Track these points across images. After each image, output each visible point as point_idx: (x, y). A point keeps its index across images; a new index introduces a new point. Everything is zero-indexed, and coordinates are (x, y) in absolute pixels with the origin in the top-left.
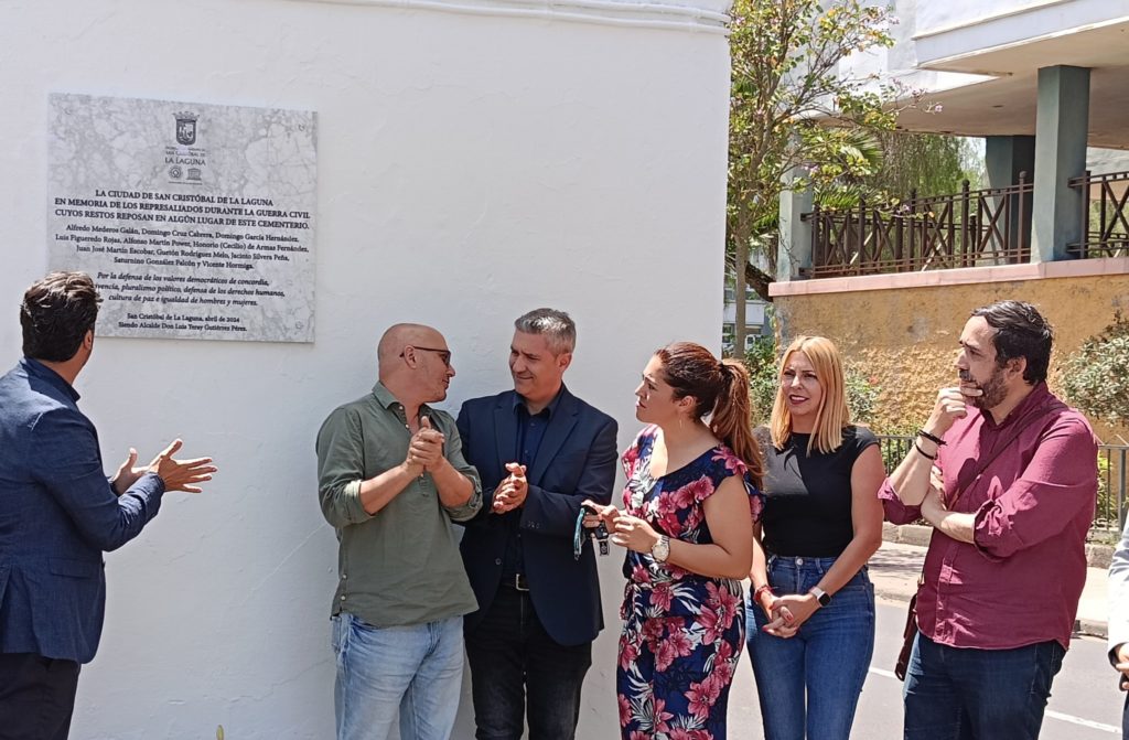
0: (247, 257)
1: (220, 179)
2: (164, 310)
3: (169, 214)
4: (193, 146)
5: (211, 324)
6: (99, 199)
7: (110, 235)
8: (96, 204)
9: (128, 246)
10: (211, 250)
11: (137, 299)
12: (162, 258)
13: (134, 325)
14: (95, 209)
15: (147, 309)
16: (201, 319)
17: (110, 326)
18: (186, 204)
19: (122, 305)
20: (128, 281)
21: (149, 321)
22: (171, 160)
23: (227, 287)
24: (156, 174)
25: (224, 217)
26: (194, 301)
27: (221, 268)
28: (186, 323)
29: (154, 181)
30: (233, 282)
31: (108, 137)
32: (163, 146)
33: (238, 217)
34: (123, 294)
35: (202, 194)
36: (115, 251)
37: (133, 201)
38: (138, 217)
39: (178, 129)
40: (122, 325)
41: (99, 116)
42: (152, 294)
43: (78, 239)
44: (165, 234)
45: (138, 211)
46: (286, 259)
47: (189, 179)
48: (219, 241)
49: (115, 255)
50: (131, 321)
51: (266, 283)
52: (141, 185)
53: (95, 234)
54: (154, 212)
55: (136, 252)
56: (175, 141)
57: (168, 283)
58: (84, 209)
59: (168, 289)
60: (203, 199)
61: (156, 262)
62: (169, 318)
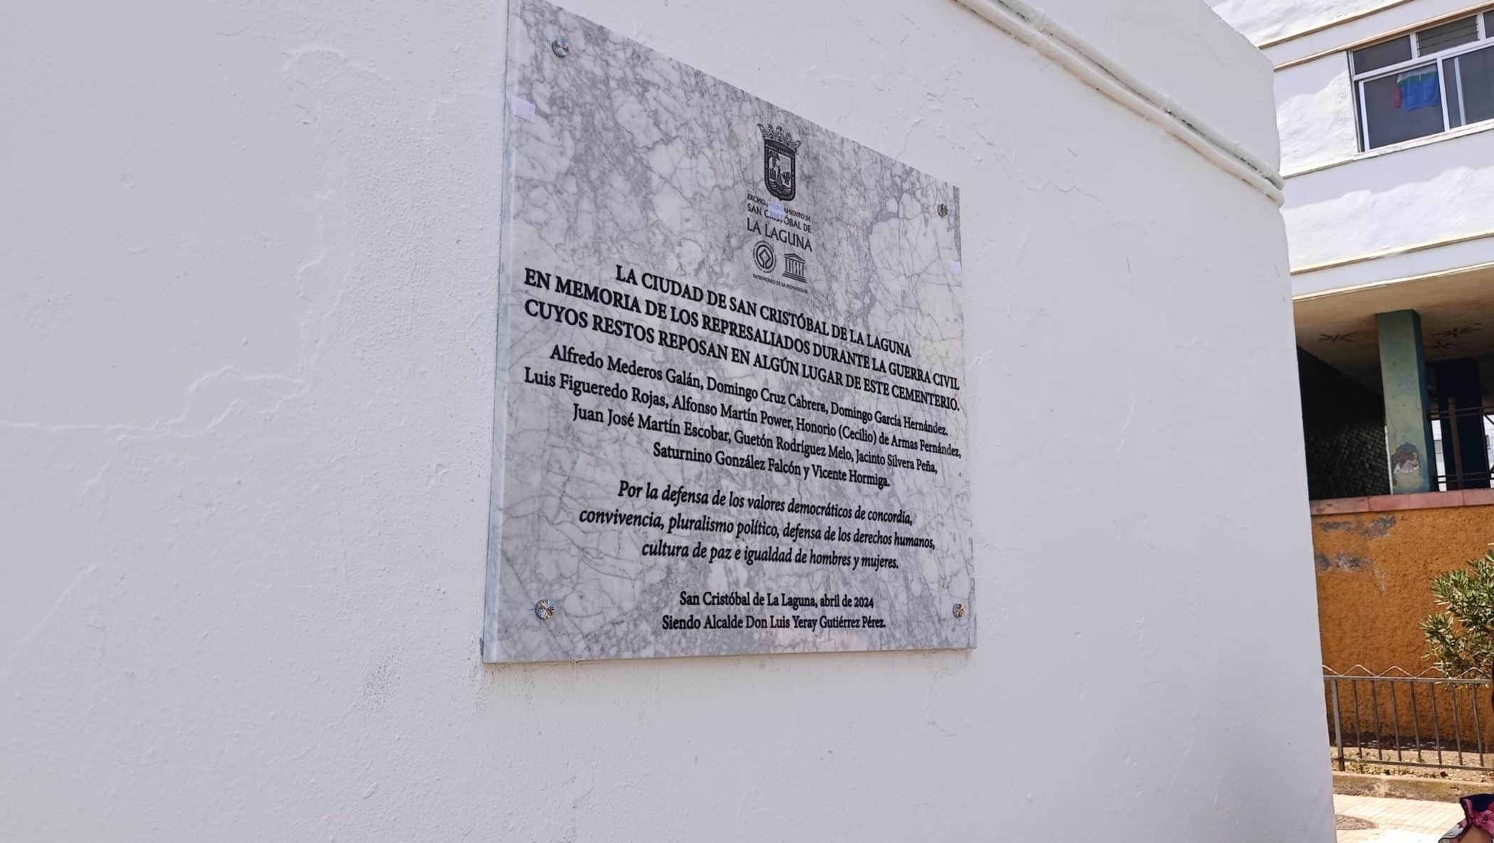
0: (877, 460)
1: (835, 286)
2: (750, 583)
3: (755, 348)
4: (792, 204)
5: (832, 613)
6: (623, 288)
7: (646, 385)
8: (617, 299)
9: (680, 417)
10: (823, 441)
11: (699, 552)
12: (744, 452)
13: (692, 624)
14: (616, 313)
15: (719, 578)
16: (813, 603)
17: (644, 627)
18: (785, 330)
19: (669, 571)
20: (682, 507)
21: (722, 611)
22: (757, 227)
23: (852, 525)
24: (733, 250)
25: (844, 369)
26: (801, 559)
27: (840, 482)
28: (788, 612)
29: (728, 268)
30: (860, 515)
31: (640, 139)
32: (742, 190)
33: (863, 373)
34: (670, 540)
35: (808, 315)
36: (655, 427)
37: (692, 306)
38: (699, 347)
39: (767, 162)
40: (670, 623)
42: (726, 540)
43: (577, 388)
44: (749, 394)
45: (699, 332)
46: (933, 470)
47: (786, 275)
48: (837, 421)
49: (655, 436)
50: (686, 612)
51: (907, 521)
52: (704, 274)
53: (616, 378)
54: (729, 341)
55: (696, 432)
56: (763, 185)
57: (755, 514)
58: (590, 308)
59: (757, 528)
60: (809, 325)
61: (733, 461)
62: (759, 601)
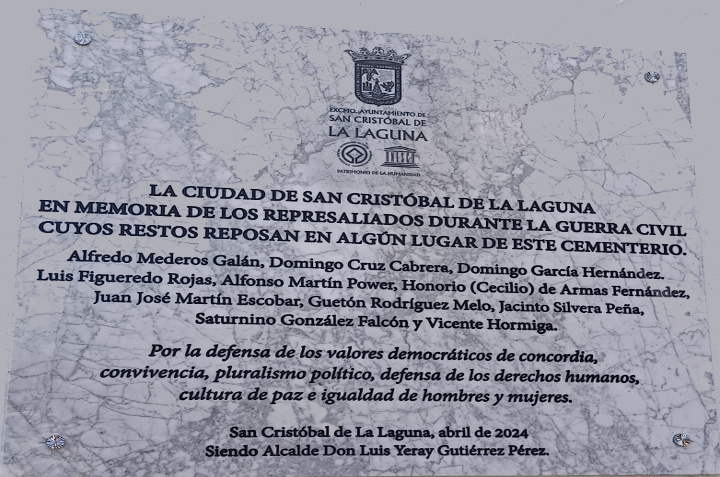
0: (536, 308)
1: (463, 165)
2: (329, 418)
3: (337, 229)
4: (397, 107)
5: (454, 443)
6: (157, 201)
7: (183, 270)
8: (150, 210)
9: (232, 292)
10: (446, 297)
11: (257, 395)
12: (323, 313)
13: (247, 452)
14: (146, 220)
15: (283, 415)
16: (427, 434)
17: (180, 455)
18: (381, 210)
19: (215, 411)
20: (232, 361)
21: (288, 443)
22: (343, 131)
23: (493, 367)
24: (307, 156)
25: (478, 234)
26: (407, 396)
27: (474, 331)
28: (389, 443)
29: (299, 169)
30: (505, 356)
31: (183, 88)
32: (322, 107)
33: (510, 234)
34: (217, 388)
35: (420, 191)
36: (198, 301)
37: (248, 205)
38: (262, 235)
39: (358, 78)
40: (213, 452)
41: (162, 51)
42: (296, 385)
43: (99, 280)
44: (329, 267)
45: (260, 223)
46: (636, 311)
47: (387, 164)
48: (466, 279)
49: (198, 308)
50: (238, 443)
51: (590, 359)
52: (266, 175)
53: (145, 269)
54: (300, 226)
55: (253, 302)
56: (353, 98)
57: (339, 363)
58: (117, 220)
59: (337, 374)
60: (424, 202)
61: (306, 321)
62: (342, 432)
